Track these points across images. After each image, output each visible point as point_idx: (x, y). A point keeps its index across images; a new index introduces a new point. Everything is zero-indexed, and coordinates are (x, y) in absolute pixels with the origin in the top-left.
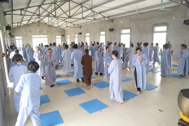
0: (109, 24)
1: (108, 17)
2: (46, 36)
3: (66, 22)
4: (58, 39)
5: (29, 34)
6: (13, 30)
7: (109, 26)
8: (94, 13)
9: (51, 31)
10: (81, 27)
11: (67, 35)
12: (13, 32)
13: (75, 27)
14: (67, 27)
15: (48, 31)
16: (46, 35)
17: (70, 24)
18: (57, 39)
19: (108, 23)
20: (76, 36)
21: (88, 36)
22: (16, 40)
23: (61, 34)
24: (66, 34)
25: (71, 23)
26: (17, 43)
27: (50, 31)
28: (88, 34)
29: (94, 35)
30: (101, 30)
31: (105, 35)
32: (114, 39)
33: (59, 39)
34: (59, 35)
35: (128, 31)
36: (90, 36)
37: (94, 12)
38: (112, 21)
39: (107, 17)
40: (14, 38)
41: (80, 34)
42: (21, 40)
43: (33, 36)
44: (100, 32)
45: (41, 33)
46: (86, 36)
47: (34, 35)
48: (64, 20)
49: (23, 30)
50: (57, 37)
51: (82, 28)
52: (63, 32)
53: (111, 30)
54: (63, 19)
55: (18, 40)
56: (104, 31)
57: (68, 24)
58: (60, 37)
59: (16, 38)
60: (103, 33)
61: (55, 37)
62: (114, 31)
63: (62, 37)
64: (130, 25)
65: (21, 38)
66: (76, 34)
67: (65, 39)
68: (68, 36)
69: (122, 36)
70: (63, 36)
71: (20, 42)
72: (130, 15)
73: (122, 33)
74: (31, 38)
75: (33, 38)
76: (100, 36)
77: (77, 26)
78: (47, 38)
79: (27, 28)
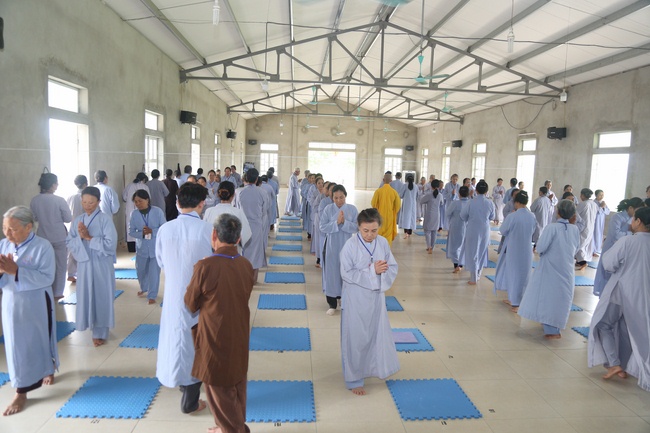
0: (554, 109)
1: (546, 81)
2: (352, 146)
3: (408, 100)
4: (391, 159)
5: (301, 137)
6: (257, 125)
7: (552, 118)
8: (480, 64)
9: (371, 132)
10: (462, 120)
11: (423, 148)
12: (257, 131)
13: (439, 119)
14: (410, 117)
15: (361, 131)
16: (352, 142)
17: (425, 109)
18: (387, 159)
19: (550, 105)
20: (448, 150)
21: (481, 155)
22: (262, 155)
23: (405, 142)
24: (421, 144)
25: (426, 104)
26: (262, 162)
27: (366, 131)
28: (481, 148)
29: (500, 151)
30: (525, 132)
31: (536, 153)
32: (565, 172)
33: (395, 159)
34: (397, 147)
35: (624, 139)
36: (486, 155)
37: (479, 61)
39: (539, 82)
40: (255, 146)
41: (458, 144)
42: (276, 155)
43: (312, 145)
44: (520, 139)
45: (334, 134)
46: (474, 155)
47: (314, 141)
48: (401, 95)
50: (388, 151)
51: (465, 122)
52: (411, 137)
53: (558, 133)
54: (398, 91)
55: (267, 155)
56: (531, 137)
57: (416, 108)
58: (399, 152)
59: (264, 147)
60: (530, 145)
61: (383, 151)
62: (568, 140)
63: (404, 153)
64: (632, 111)
65: (275, 147)
66: (448, 145)
67: (415, 164)
68: (426, 152)
69: (596, 158)
70: (411, 148)
71: (271, 160)
72: (637, 69)
73: (601, 146)
74: (306, 149)
75: (310, 152)
76: (520, 157)
77: (448, 117)
78: (354, 154)
79: (295, 119)
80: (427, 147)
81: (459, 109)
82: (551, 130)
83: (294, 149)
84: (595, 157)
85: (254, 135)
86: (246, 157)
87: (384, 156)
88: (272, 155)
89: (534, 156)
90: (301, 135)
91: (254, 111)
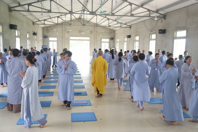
0: (162, 22)
1: (157, 11)
2: (88, 38)
3: (108, 19)
4: (104, 43)
5: (67, 35)
6: (47, 30)
7: (161, 26)
8: (131, 5)
10: (130, 27)
11: (117, 38)
12: (47, 32)
13: (121, 27)
14: (109, 26)
15: (91, 32)
16: (88, 37)
18: (102, 43)
19: (160, 21)
20: (126, 39)
21: (137, 41)
22: (50, 42)
23: (110, 36)
25: (115, 21)
26: (50, 45)
27: (93, 32)
28: (137, 38)
29: (144, 39)
30: (152, 31)
31: (156, 39)
32: (165, 47)
33: (106, 43)
34: (107, 38)
36: (139, 41)
38: (164, 16)
40: (47, 39)
41: (129, 37)
42: (56, 43)
43: (71, 38)
44: (151, 34)
45: (80, 33)
46: (135, 41)
47: (72, 36)
48: (105, 17)
49: (59, 29)
50: (103, 40)
51: (132, 28)
52: (112, 34)
53: (163, 32)
55: (52, 42)
56: (154, 33)
57: (112, 22)
58: (108, 40)
59: (50, 39)
60: (154, 36)
61: (101, 40)
62: (166, 34)
63: (110, 41)
64: (186, 23)
65: (56, 39)
66: (125, 37)
67: (114, 45)
68: (118, 40)
70: (112, 39)
71: (54, 45)
72: (188, 6)
73: (177, 36)
74: (69, 40)
75: (70, 41)
76: (150, 41)
77: (125, 26)
78: (89, 42)
79: (64, 27)
80: (119, 38)
81: (129, 22)
82: (160, 30)
83: (63, 39)
84: (175, 40)
85: (46, 34)
86: (43, 44)
87: (101, 42)
88: (54, 42)
89: (155, 41)
90: (66, 34)
91: (44, 24)
